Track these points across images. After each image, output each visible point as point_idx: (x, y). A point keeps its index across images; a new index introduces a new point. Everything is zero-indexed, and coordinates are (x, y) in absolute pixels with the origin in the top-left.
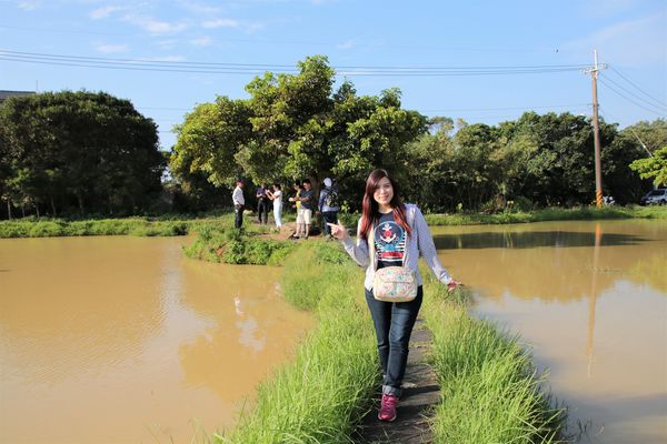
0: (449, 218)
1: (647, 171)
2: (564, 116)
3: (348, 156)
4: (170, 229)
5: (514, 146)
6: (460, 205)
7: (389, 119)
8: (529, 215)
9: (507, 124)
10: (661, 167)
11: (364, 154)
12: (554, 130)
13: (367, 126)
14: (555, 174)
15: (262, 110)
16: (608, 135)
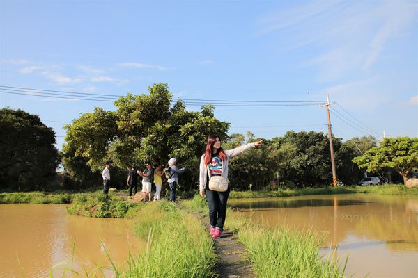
0: (245, 193)
1: (362, 163)
2: (311, 133)
3: (180, 147)
4: (59, 199)
5: (282, 149)
6: (251, 185)
7: (207, 123)
8: (293, 192)
9: (277, 138)
10: (370, 161)
11: (190, 146)
12: (305, 141)
13: (192, 128)
14: (307, 168)
15: (124, 117)
16: (337, 145)
